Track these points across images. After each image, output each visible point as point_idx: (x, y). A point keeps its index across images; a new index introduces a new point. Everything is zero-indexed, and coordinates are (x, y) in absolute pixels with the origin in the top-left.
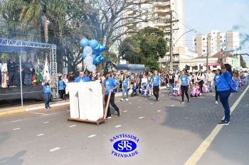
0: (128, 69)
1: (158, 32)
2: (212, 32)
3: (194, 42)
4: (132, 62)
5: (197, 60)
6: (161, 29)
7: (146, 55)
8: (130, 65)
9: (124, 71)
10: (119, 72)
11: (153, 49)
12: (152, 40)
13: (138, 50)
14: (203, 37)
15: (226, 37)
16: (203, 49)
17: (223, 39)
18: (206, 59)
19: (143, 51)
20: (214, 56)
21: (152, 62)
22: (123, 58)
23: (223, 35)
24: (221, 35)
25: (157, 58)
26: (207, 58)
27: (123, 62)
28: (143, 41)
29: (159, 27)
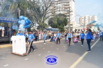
0: (52, 30)
1: (64, 15)
2: (86, 16)
3: (79, 20)
4: (53, 27)
5: (80, 27)
6: (65, 14)
7: (59, 25)
8: (53, 29)
9: (50, 31)
10: (48, 31)
11: (62, 22)
12: (62, 19)
13: (56, 22)
14: (83, 18)
15: (92, 18)
16: (83, 22)
17: (91, 19)
18: (83, 27)
19: (58, 23)
21: (62, 27)
22: (50, 26)
23: (91, 17)
25: (64, 26)
27: (50, 27)
28: (58, 19)
29: (65, 13)
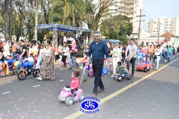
2: (162, 18)
3: (147, 25)
5: (150, 38)
14: (155, 21)
15: (171, 22)
16: (154, 30)
17: (169, 24)
20: (162, 36)
24: (168, 20)
26: (158, 37)
29: (125, 13)
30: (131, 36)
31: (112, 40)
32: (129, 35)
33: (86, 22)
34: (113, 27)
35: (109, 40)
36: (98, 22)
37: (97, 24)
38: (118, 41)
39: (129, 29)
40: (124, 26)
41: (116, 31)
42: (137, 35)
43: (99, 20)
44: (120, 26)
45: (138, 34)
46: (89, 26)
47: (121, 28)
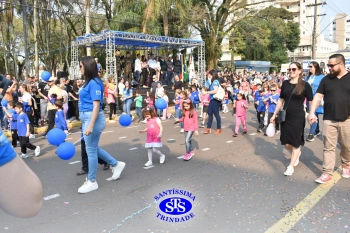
3: (332, 26)
16: (347, 37)
30: (297, 51)
31: (253, 63)
32: (292, 50)
33: (196, 25)
34: (254, 34)
35: (247, 62)
36: (222, 24)
37: (221, 30)
38: (268, 64)
39: (291, 37)
40: (280, 30)
41: (261, 42)
42: (310, 49)
43: (224, 21)
44: (269, 31)
45: (312, 47)
46: (204, 33)
47: (274, 35)
